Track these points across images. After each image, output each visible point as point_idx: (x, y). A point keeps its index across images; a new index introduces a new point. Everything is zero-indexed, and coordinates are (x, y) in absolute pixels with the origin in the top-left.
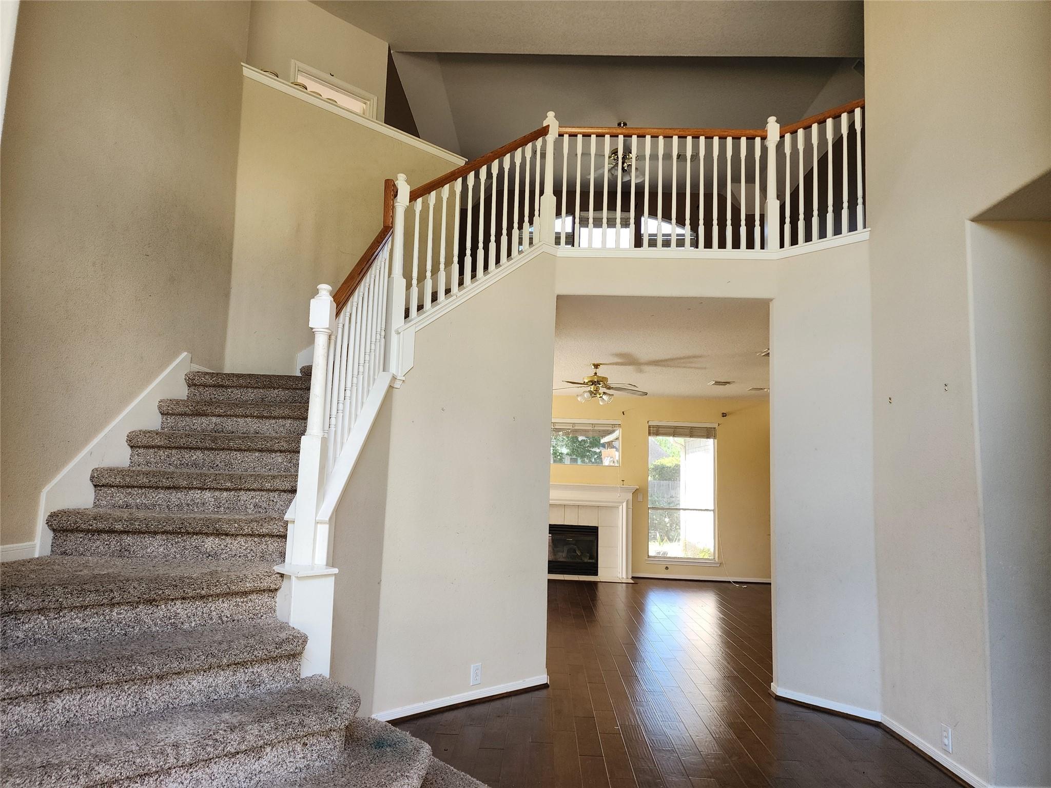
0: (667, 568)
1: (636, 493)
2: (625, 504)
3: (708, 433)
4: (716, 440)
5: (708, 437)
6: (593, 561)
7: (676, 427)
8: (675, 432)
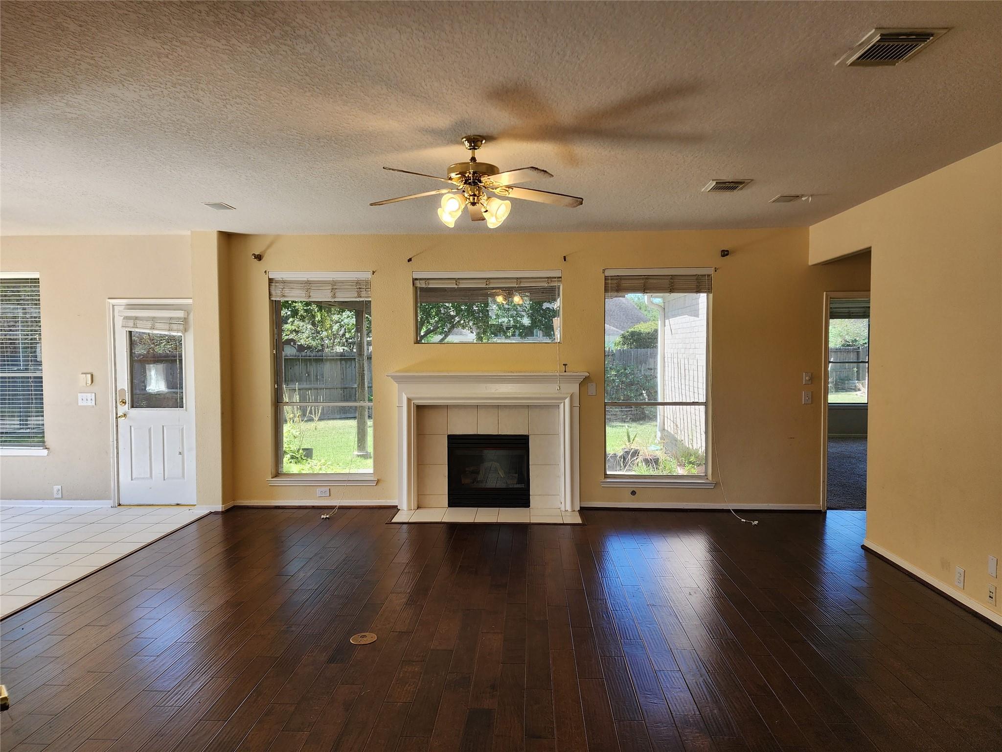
0: (633, 493)
1: (585, 382)
2: (567, 401)
3: (698, 284)
4: (711, 295)
5: (698, 291)
6: (523, 486)
7: (647, 277)
8: (646, 285)
